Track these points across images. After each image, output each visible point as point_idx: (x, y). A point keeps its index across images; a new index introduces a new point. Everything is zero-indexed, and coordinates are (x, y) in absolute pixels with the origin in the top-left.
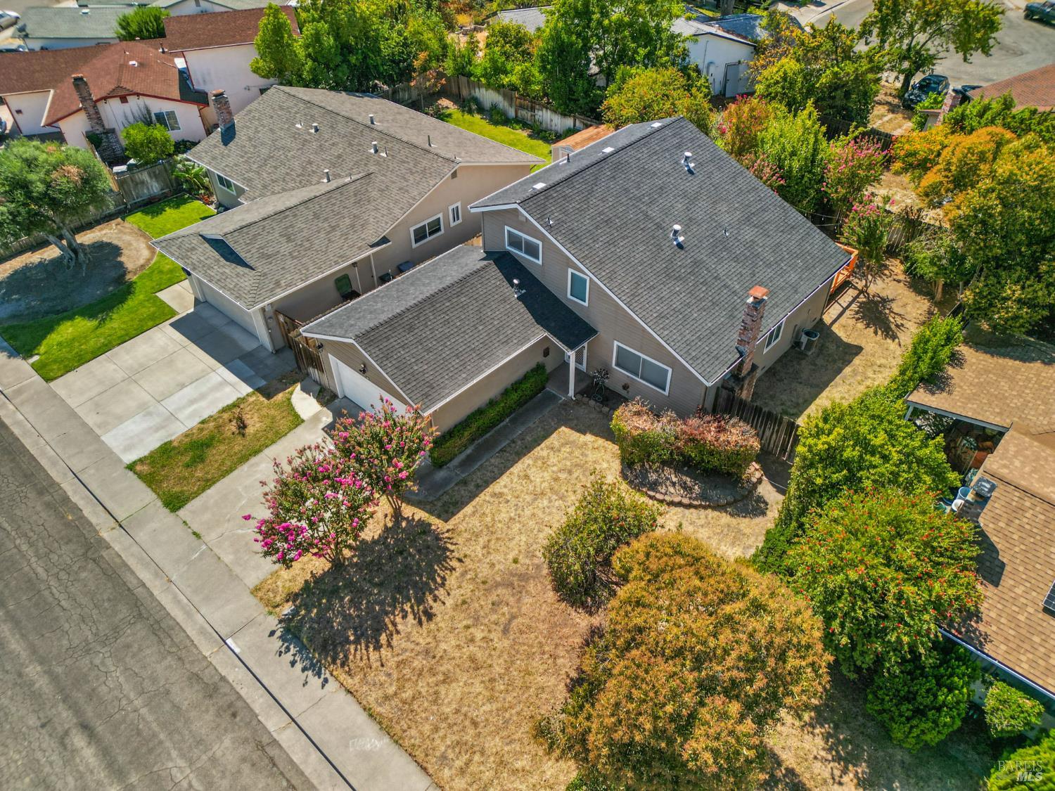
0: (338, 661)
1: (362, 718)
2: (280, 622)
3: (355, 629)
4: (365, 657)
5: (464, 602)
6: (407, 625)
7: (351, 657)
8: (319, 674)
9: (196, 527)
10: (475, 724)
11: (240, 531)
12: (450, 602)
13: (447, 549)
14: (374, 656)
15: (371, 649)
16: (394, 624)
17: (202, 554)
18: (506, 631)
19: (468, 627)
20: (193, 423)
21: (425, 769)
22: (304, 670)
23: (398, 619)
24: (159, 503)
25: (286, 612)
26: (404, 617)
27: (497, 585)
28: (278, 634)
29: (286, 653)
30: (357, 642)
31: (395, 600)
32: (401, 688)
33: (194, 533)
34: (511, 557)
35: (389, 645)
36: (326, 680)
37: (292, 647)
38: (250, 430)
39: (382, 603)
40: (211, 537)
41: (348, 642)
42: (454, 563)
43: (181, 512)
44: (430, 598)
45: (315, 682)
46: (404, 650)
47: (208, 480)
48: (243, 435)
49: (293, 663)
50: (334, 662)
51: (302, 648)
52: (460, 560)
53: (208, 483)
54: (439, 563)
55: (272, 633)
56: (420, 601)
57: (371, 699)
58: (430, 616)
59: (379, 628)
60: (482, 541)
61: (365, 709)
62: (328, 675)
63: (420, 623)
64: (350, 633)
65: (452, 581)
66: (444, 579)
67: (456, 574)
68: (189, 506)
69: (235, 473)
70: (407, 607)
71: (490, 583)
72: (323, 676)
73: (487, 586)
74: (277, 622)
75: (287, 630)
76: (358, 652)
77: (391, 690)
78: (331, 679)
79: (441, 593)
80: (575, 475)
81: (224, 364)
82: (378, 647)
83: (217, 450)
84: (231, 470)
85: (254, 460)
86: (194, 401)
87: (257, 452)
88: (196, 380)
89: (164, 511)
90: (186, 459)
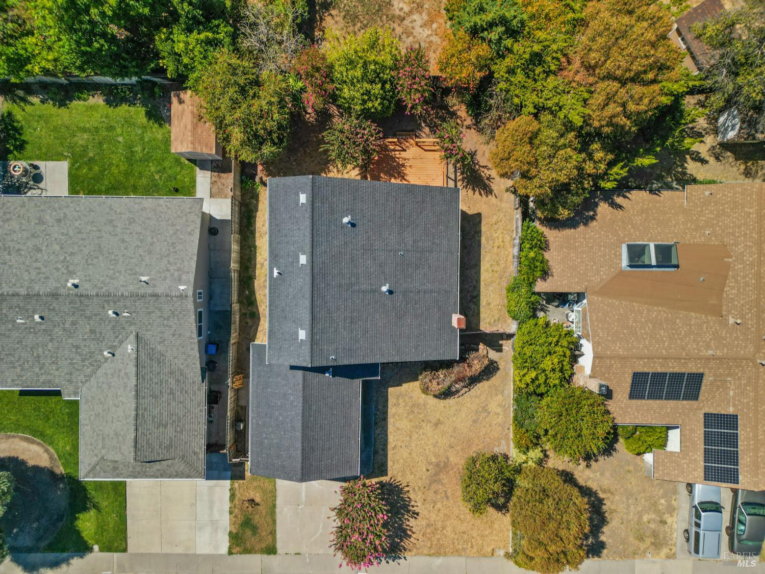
1: (428, 558)
3: (397, 537)
4: (410, 543)
5: (425, 500)
6: (412, 522)
7: (405, 546)
8: (400, 558)
9: (293, 552)
10: (464, 533)
11: (312, 540)
12: (419, 504)
13: (397, 486)
14: (412, 540)
15: (409, 539)
16: (408, 526)
17: (309, 558)
18: (447, 498)
19: (434, 507)
20: (227, 516)
21: (461, 556)
22: (393, 561)
23: (407, 523)
24: (265, 556)
26: (409, 521)
27: (430, 485)
29: (381, 561)
30: (402, 540)
31: (400, 518)
32: (432, 541)
33: (296, 554)
34: (424, 469)
35: (413, 533)
36: (405, 558)
38: (258, 500)
39: (396, 522)
40: (304, 550)
42: (406, 489)
43: (279, 552)
44: (410, 508)
45: (402, 561)
46: (420, 531)
47: (271, 533)
48: (258, 504)
49: (387, 562)
50: (401, 551)
51: (385, 556)
52: (408, 486)
53: (273, 533)
54: (402, 493)
56: (408, 511)
57: (425, 552)
58: (417, 514)
59: (405, 531)
60: (408, 472)
61: (426, 556)
62: (404, 556)
63: (416, 518)
64: (396, 540)
65: (412, 496)
66: (409, 498)
67: (411, 492)
68: (279, 545)
69: (278, 521)
70: (406, 517)
71: (427, 486)
73: (427, 488)
76: (406, 543)
77: (429, 545)
79: (412, 503)
80: (416, 412)
82: (410, 536)
83: (257, 519)
84: (274, 521)
85: (278, 510)
86: (211, 507)
87: (274, 506)
88: (196, 497)
89: (272, 557)
90: (249, 533)
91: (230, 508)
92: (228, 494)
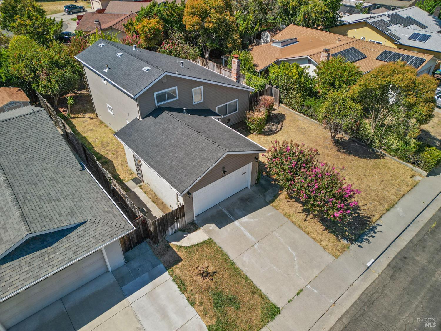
0: (369, 219)
1: (391, 213)
2: (352, 244)
4: (365, 211)
7: (366, 215)
8: (376, 227)
9: (293, 294)
11: (297, 267)
14: (363, 208)
15: (360, 209)
17: (313, 287)
20: (192, 311)
21: (404, 195)
22: (375, 232)
24: (272, 323)
25: (346, 242)
28: (359, 244)
29: (368, 240)
30: (358, 213)
32: (375, 200)
33: (298, 294)
36: (378, 225)
37: (365, 238)
38: (210, 269)
40: (301, 283)
41: (359, 216)
43: (280, 306)
45: (379, 228)
47: (253, 292)
48: (215, 273)
49: (373, 237)
50: (369, 221)
51: (364, 234)
53: (255, 291)
55: (360, 246)
57: (382, 209)
61: (387, 212)
62: (375, 224)
68: (274, 299)
69: (249, 275)
72: (376, 226)
74: (352, 245)
75: (356, 240)
76: (363, 213)
77: (377, 203)
78: (377, 223)
81: (125, 297)
82: (358, 206)
83: (226, 289)
84: (246, 278)
85: (239, 265)
86: (164, 316)
87: (232, 264)
88: (136, 317)
89: (278, 318)
90: (230, 310)
91: (188, 300)
92: (175, 286)
